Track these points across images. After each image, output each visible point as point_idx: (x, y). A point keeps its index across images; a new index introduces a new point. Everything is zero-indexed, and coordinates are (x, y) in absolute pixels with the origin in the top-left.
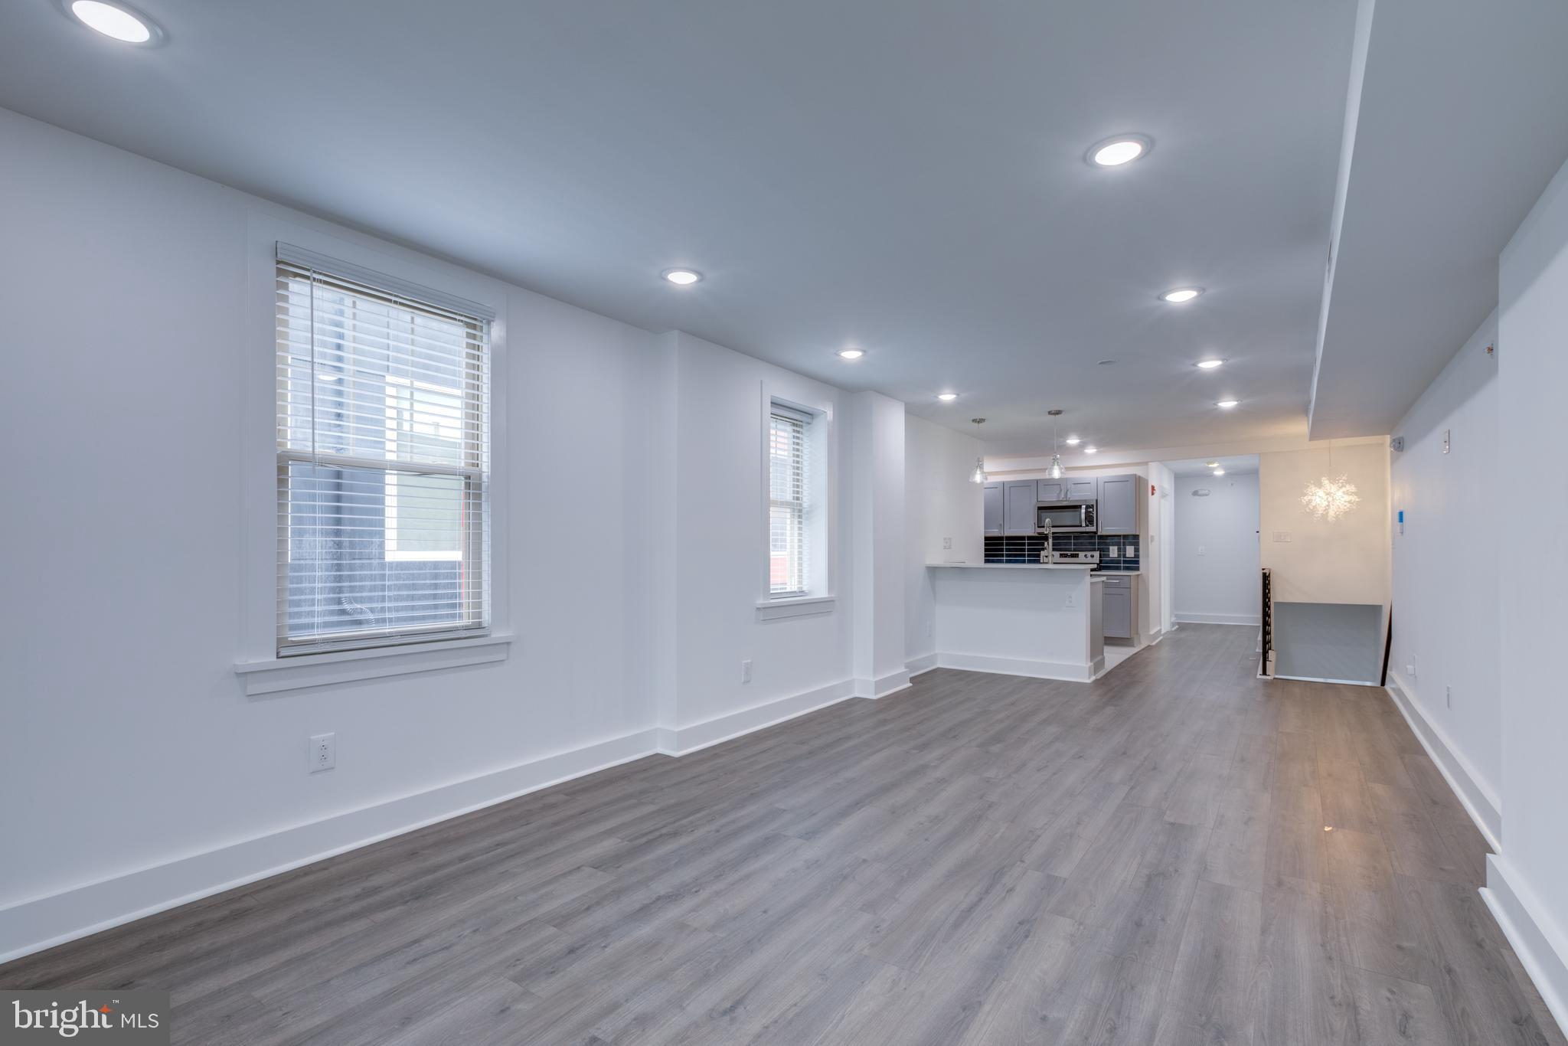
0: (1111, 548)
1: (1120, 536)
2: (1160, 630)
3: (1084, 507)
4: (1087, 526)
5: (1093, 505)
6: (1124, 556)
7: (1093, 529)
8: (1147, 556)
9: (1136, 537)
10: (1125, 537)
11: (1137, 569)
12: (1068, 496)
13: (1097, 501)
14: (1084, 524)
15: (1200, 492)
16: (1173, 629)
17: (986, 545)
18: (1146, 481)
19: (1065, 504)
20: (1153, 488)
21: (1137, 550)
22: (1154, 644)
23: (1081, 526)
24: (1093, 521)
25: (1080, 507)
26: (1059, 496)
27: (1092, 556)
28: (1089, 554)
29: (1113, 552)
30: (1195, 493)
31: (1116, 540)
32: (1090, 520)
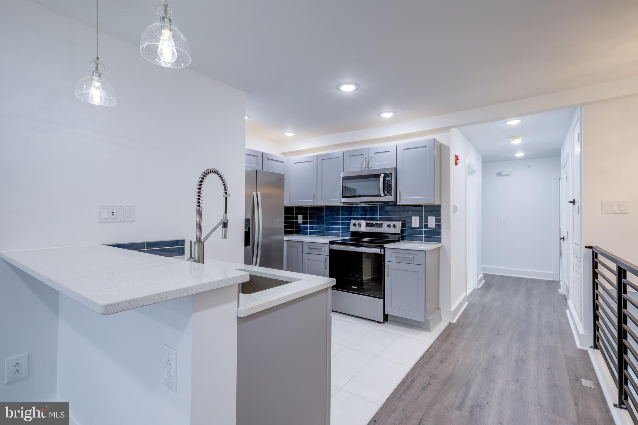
0: (413, 218)
1: (422, 206)
2: (467, 295)
3: (382, 176)
4: (385, 195)
5: (391, 174)
6: (426, 226)
7: (391, 198)
8: (449, 227)
9: (438, 207)
10: (427, 206)
11: (439, 240)
12: (370, 166)
13: (396, 169)
14: (382, 194)
15: (503, 173)
16: (480, 286)
17: (286, 213)
18: (448, 149)
19: (366, 173)
20: (456, 158)
21: (438, 221)
22: (454, 321)
23: (379, 196)
24: (391, 190)
25: (378, 176)
26: (361, 166)
27: (394, 226)
28: (392, 223)
29: (415, 222)
30: (499, 174)
31: (417, 210)
32: (387, 188)
